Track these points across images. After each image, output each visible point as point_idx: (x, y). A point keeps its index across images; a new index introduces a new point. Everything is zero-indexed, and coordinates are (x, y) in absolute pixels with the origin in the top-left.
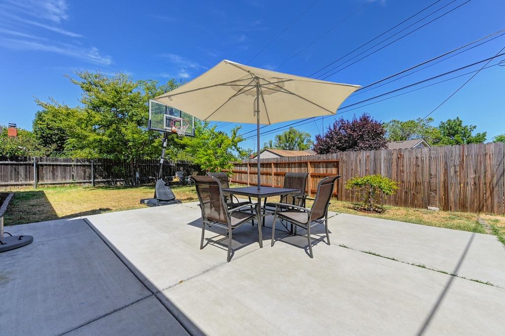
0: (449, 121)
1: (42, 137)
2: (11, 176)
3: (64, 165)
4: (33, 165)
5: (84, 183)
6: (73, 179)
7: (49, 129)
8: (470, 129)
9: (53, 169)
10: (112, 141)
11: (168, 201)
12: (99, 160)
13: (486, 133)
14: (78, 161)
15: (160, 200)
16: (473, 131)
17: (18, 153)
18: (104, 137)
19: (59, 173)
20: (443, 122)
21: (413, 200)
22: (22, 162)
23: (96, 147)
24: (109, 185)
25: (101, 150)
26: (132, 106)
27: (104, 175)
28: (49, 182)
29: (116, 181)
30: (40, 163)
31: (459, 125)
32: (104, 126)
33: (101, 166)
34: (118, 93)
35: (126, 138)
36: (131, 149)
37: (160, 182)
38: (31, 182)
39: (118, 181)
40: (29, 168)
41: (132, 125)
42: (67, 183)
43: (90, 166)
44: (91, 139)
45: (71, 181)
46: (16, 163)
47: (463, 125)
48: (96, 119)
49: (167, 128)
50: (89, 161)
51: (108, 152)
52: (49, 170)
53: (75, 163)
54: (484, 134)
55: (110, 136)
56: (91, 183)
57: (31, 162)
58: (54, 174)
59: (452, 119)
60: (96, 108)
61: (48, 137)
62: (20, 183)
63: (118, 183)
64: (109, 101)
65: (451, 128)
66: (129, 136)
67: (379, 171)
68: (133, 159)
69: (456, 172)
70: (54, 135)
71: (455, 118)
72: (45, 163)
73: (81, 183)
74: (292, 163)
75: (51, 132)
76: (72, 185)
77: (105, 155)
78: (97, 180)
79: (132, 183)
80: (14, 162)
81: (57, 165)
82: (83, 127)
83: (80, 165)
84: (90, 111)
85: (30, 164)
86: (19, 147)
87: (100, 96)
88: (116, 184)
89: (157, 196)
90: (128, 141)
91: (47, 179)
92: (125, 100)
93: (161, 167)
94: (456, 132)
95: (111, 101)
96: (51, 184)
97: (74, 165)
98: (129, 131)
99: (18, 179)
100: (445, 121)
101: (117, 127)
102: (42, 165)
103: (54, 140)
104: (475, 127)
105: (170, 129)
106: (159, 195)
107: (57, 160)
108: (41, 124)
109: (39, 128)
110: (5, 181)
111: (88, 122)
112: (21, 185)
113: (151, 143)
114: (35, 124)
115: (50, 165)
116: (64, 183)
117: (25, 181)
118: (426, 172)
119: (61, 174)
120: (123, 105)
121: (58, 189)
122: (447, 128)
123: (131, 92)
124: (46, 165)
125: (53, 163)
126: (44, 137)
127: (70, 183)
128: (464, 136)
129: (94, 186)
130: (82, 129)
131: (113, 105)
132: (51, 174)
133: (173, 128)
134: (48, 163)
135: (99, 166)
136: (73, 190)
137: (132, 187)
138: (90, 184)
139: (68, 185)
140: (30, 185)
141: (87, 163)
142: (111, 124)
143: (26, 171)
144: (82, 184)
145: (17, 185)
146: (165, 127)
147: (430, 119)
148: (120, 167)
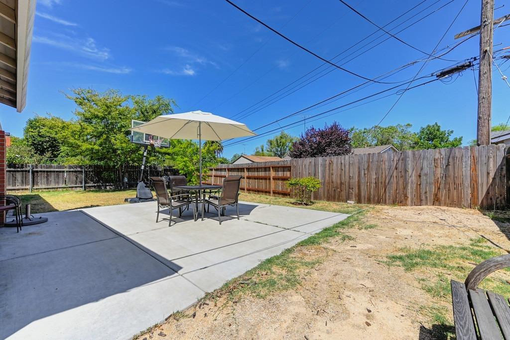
0: (428, 126)
1: (33, 144)
2: (9, 181)
3: (57, 171)
4: (29, 171)
5: (76, 187)
6: (65, 184)
7: (41, 136)
8: (448, 133)
9: (48, 175)
10: (103, 149)
11: (147, 199)
12: (90, 166)
13: (462, 137)
14: (70, 167)
15: (140, 199)
16: (450, 135)
17: (16, 161)
18: (95, 146)
19: (53, 179)
20: (424, 127)
21: (339, 196)
22: (19, 169)
23: (87, 155)
24: (99, 189)
25: (92, 157)
26: (120, 118)
27: (95, 180)
28: (44, 187)
29: (106, 186)
30: (35, 170)
31: (438, 130)
32: (95, 136)
33: (92, 171)
34: (108, 107)
35: (115, 147)
36: (120, 156)
37: (141, 184)
38: (27, 187)
39: (108, 185)
40: (26, 174)
41: (120, 136)
42: (60, 188)
43: (82, 172)
44: (84, 148)
45: (64, 186)
46: (14, 169)
47: (442, 130)
48: (88, 131)
49: (146, 141)
50: (80, 167)
51: (98, 159)
52: (44, 176)
53: (68, 170)
54: (461, 139)
55: (100, 145)
56: (82, 187)
57: (28, 169)
58: (48, 180)
59: (431, 124)
60: (88, 120)
61: (39, 145)
62: (17, 188)
63: (108, 188)
64: (100, 114)
65: (430, 133)
66: (118, 145)
67: (317, 174)
68: (121, 165)
69: (365, 174)
70: (45, 142)
71: (434, 124)
72: (39, 169)
73: (73, 187)
74: (260, 168)
75: (43, 139)
76: (65, 189)
77: (96, 161)
78: (88, 185)
79: (121, 188)
80: (12, 169)
81: (51, 172)
82: (76, 138)
83: (73, 171)
84: (82, 124)
85: (26, 171)
86: (17, 156)
87: (92, 111)
88: (106, 188)
89: (138, 195)
90: (118, 149)
91: (41, 184)
92: (114, 113)
93: (142, 172)
94: (435, 137)
95: (102, 114)
96: (45, 189)
97: (67, 171)
98: (118, 141)
99: (15, 184)
100: (425, 126)
101: (107, 137)
102: (37, 172)
103: (45, 147)
104: (452, 132)
105: (149, 142)
106: (140, 194)
107: (51, 167)
108: (32, 132)
109: (30, 136)
111: (80, 133)
112: (18, 190)
113: (138, 151)
114: (27, 131)
115: (44, 171)
116: (57, 188)
117: (22, 186)
118: (347, 174)
119: (54, 180)
120: (113, 118)
121: (52, 193)
122: (427, 133)
123: (120, 105)
124: (41, 171)
125: (47, 170)
126: (35, 144)
127: (62, 188)
128: (442, 140)
129: (85, 190)
130: (76, 139)
131: (104, 118)
132: (45, 179)
133: (151, 141)
134: (43, 169)
135: (89, 171)
136: (66, 193)
137: (120, 190)
138: (81, 189)
139: (61, 189)
140: (26, 189)
141: (79, 169)
142: (102, 135)
143: (23, 177)
144: (73, 189)
145: (14, 190)
146: (144, 141)
147: (409, 125)
148: (109, 173)
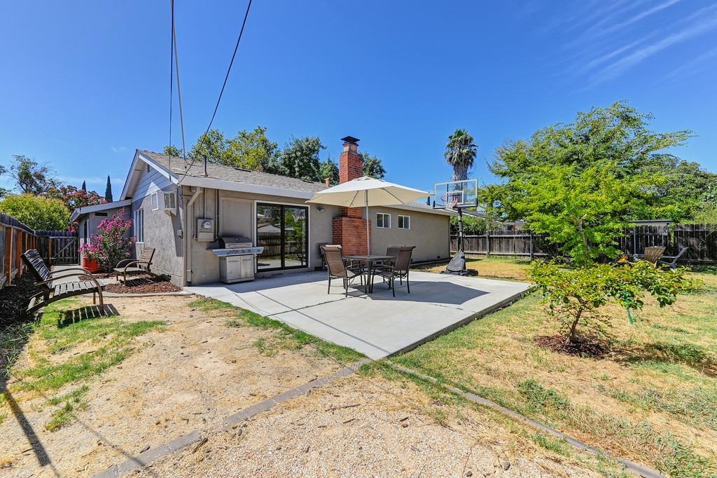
3: (507, 238)
4: (487, 238)
6: (514, 251)
9: (500, 241)
14: (519, 233)
19: (504, 245)
22: (480, 236)
27: (545, 248)
28: (497, 253)
30: (491, 236)
38: (486, 252)
40: (485, 240)
42: (509, 255)
43: (529, 238)
45: (513, 253)
46: (476, 236)
52: (497, 243)
56: (529, 256)
57: (486, 235)
58: (500, 246)
72: (494, 236)
73: (521, 255)
76: (514, 258)
78: (536, 254)
81: (502, 238)
83: (521, 237)
91: (496, 250)
96: (498, 255)
97: (516, 237)
99: (479, 249)
102: (492, 238)
107: (502, 233)
110: (471, 250)
112: (480, 254)
115: (497, 238)
116: (507, 255)
121: (503, 260)
124: (495, 238)
125: (500, 236)
127: (511, 255)
129: (533, 260)
132: (498, 246)
138: (529, 258)
139: (509, 257)
143: (483, 243)
144: (522, 257)
145: (473, 254)
